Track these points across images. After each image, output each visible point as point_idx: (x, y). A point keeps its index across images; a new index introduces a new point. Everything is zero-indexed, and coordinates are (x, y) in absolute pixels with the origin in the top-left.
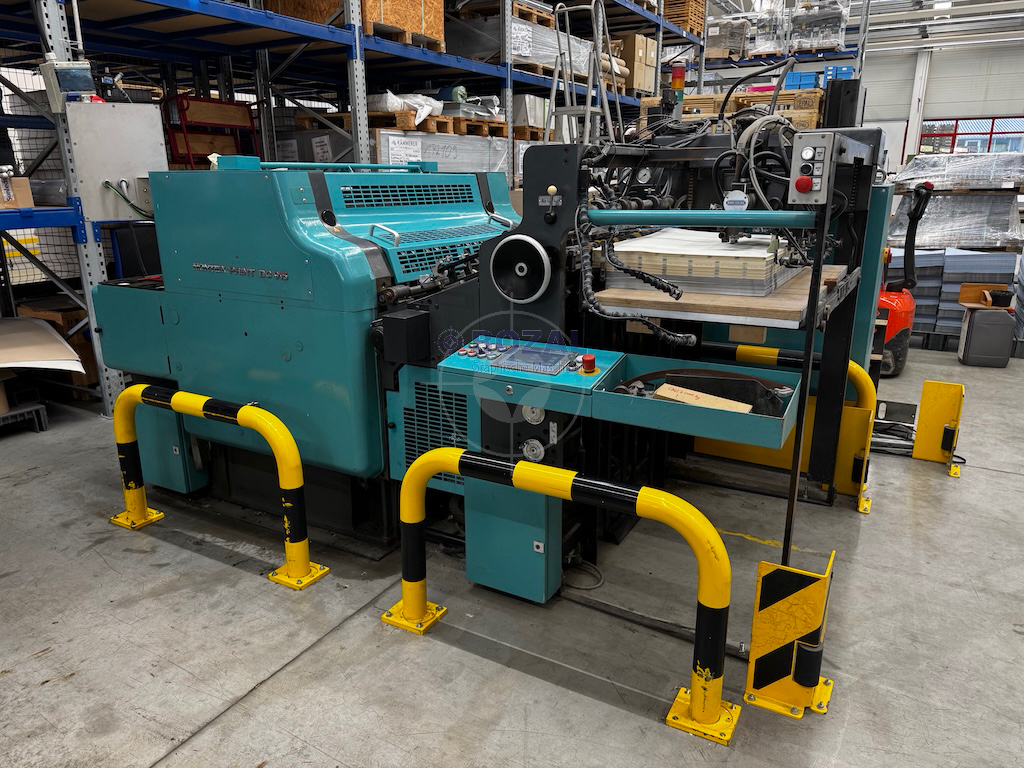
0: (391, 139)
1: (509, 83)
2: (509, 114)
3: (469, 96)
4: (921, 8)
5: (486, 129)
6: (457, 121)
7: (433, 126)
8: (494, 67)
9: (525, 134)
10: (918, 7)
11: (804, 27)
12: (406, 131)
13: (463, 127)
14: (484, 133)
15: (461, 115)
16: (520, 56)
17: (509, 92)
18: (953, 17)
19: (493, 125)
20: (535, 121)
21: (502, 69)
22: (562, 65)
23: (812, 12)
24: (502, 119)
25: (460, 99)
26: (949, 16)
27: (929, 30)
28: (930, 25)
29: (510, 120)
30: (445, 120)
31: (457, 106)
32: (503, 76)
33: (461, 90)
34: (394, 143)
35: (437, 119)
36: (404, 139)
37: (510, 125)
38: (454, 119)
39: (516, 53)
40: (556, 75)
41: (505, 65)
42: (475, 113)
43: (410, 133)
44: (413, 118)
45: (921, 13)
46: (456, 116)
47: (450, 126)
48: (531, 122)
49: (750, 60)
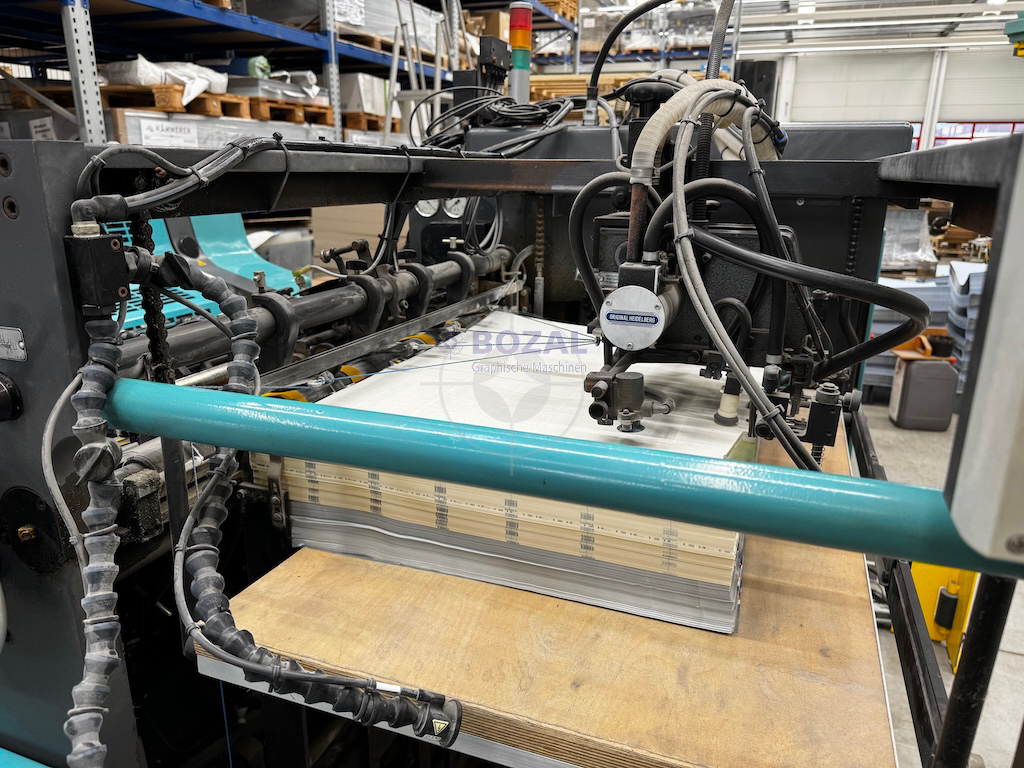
0: (145, 123)
1: (333, 57)
2: (336, 96)
3: (273, 71)
4: (789, 11)
5: (300, 114)
6: (254, 103)
7: (214, 106)
8: (310, 35)
9: (360, 122)
10: (785, 10)
11: (679, 23)
12: (170, 113)
13: (265, 110)
14: (298, 119)
15: (261, 95)
16: (348, 24)
17: (333, 69)
18: (816, 22)
19: (310, 109)
20: (373, 107)
21: (322, 38)
22: (403, 38)
23: (686, 8)
24: (324, 102)
25: (260, 74)
26: (811, 21)
27: (795, 35)
28: (796, 30)
29: (336, 103)
30: (235, 100)
31: (254, 82)
32: (324, 47)
33: (260, 61)
34: (150, 128)
35: (223, 99)
36: (166, 124)
37: (337, 111)
38: (251, 99)
39: (342, 19)
40: (397, 50)
41: (326, 33)
42: (284, 93)
43: (176, 116)
44: (178, 95)
45: (789, 16)
46: (254, 95)
47: (245, 108)
48: (368, 108)
49: (627, 55)
